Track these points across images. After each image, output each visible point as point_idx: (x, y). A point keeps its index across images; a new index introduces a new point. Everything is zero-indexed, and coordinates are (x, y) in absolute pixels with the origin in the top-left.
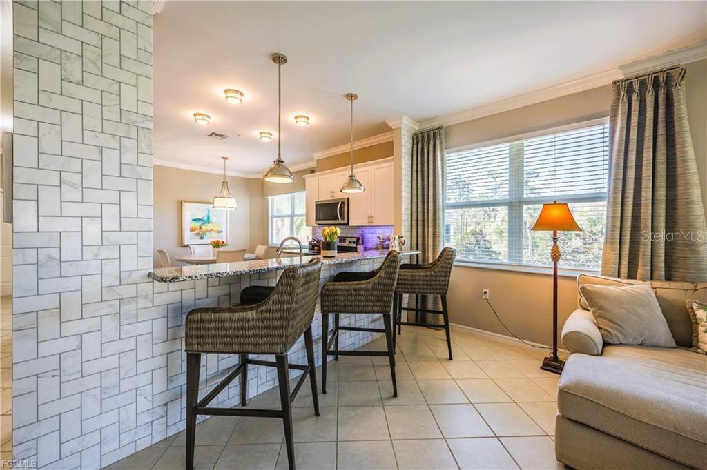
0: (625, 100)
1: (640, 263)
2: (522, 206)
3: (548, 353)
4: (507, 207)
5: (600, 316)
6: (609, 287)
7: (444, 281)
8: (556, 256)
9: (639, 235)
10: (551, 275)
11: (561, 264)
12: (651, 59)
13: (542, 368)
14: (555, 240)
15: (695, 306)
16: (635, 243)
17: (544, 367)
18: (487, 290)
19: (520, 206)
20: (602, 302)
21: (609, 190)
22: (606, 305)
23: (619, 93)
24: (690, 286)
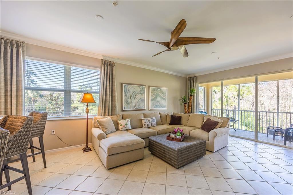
0: (104, 66)
1: (106, 112)
2: (71, 92)
3: (84, 146)
4: (63, 93)
5: (103, 128)
6: (103, 119)
7: (42, 129)
8: (87, 111)
9: (106, 104)
10: (85, 119)
11: (89, 114)
12: (109, 57)
13: (84, 152)
14: (87, 106)
15: (118, 120)
16: (105, 106)
17: (85, 151)
18: (54, 130)
19: (69, 92)
20: (103, 124)
21: (100, 91)
22: (104, 124)
23: (102, 63)
24: (116, 116)
